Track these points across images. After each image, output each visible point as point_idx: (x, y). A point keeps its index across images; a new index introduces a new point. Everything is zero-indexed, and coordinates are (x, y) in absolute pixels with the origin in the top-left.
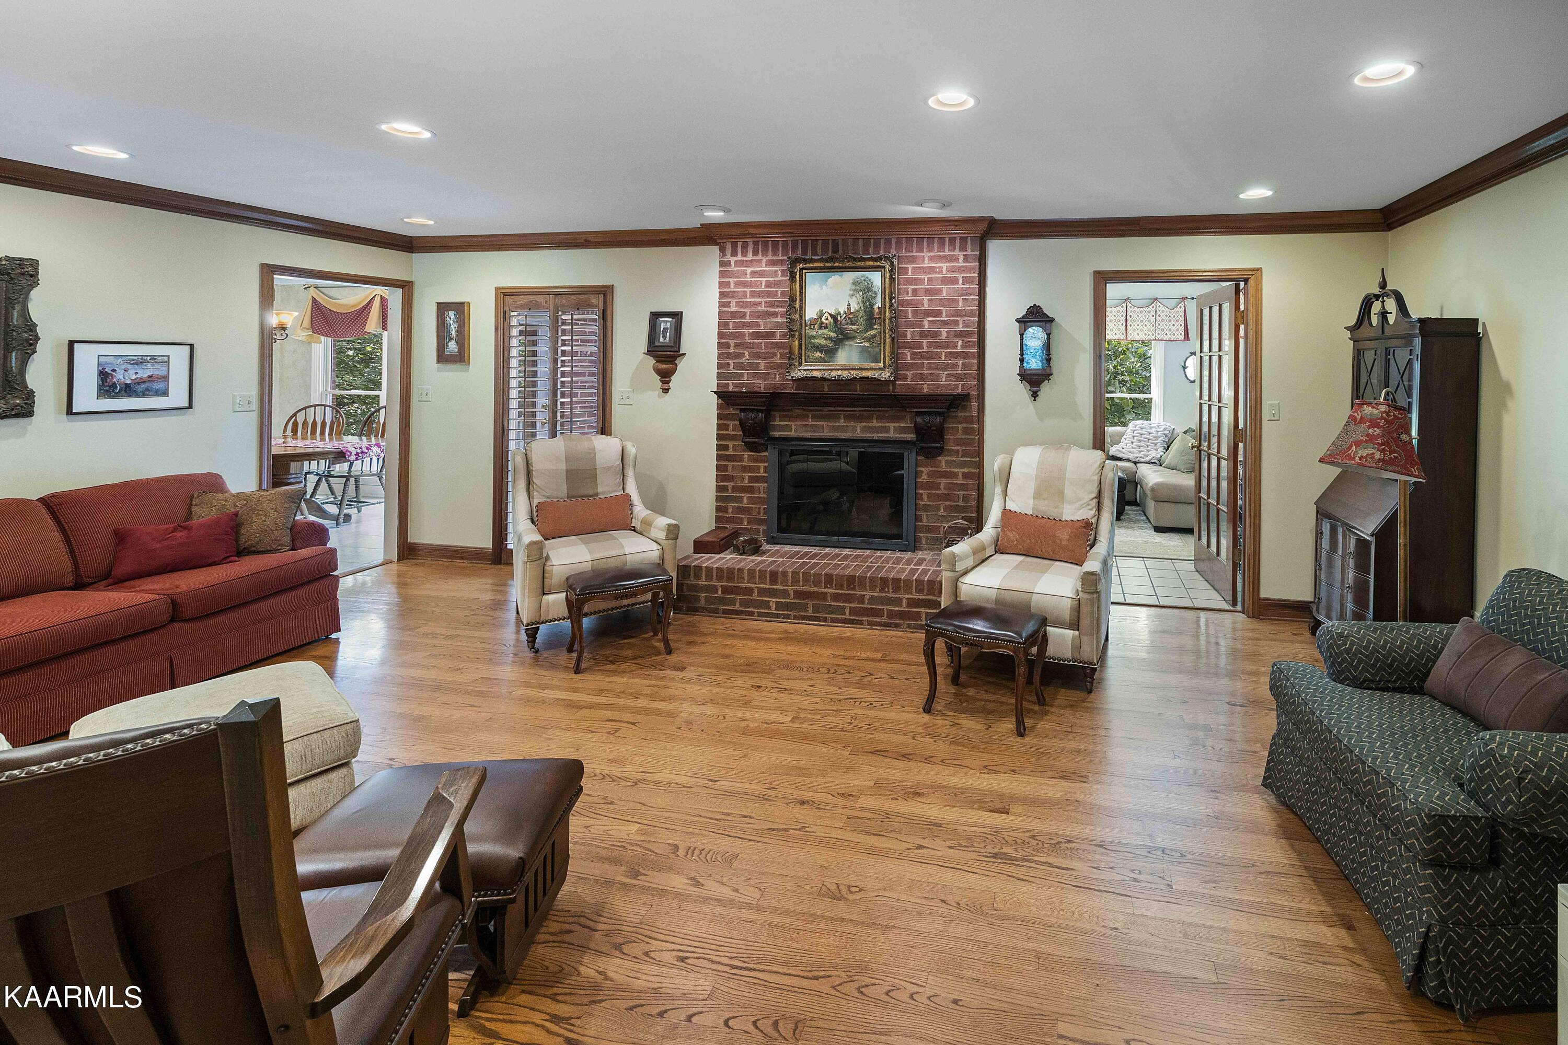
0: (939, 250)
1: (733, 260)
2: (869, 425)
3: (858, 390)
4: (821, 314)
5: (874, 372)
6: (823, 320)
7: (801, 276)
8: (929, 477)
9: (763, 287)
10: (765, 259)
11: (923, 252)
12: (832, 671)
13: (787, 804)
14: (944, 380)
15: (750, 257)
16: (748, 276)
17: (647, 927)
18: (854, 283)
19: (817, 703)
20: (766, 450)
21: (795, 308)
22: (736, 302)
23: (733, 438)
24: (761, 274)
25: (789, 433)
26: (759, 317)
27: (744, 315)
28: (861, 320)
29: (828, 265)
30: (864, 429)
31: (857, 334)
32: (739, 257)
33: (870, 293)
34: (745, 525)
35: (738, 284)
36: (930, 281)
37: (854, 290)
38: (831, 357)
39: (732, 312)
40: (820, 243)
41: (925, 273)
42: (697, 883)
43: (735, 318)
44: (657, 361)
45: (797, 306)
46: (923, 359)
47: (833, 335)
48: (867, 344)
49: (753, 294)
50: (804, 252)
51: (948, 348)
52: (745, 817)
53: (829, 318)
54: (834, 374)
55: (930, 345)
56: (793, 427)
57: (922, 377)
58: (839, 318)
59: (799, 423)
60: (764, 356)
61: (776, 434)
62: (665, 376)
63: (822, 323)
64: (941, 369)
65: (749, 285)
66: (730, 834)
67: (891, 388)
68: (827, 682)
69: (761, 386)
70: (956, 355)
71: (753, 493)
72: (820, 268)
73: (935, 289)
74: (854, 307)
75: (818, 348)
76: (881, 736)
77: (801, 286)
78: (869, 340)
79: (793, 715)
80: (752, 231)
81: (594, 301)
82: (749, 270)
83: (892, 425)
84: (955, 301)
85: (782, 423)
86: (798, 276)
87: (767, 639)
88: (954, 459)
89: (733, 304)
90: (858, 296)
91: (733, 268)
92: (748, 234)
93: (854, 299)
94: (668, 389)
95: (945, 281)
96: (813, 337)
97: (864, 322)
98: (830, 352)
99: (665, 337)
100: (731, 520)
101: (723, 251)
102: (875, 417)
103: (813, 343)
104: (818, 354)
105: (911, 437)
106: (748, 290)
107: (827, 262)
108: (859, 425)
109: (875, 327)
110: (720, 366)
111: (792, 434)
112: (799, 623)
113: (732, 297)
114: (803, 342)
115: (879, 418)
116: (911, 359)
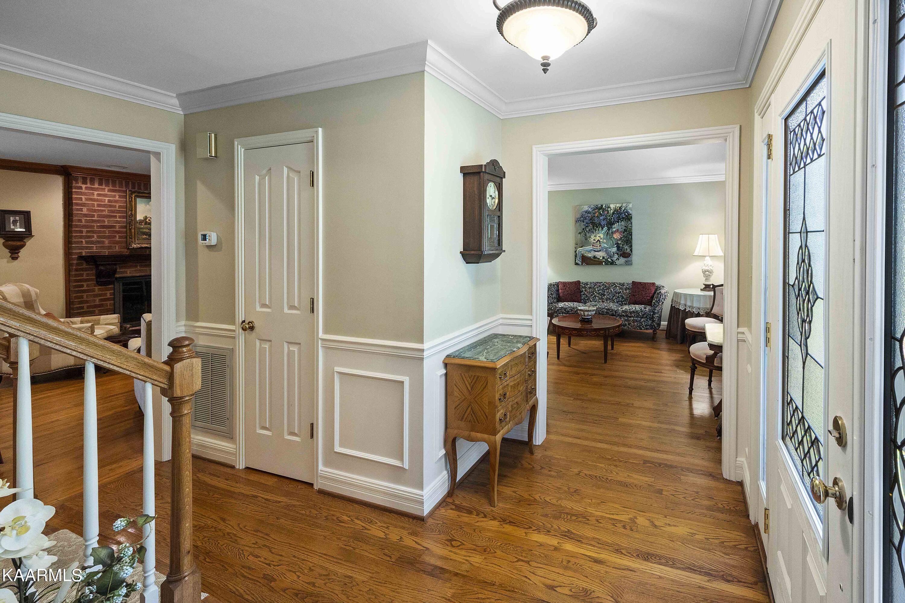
1: (84, 186)
4: (146, 218)
6: (147, 220)
7: (132, 199)
9: (106, 202)
10: (107, 189)
16: (95, 196)
20: (113, 284)
21: (132, 214)
24: (105, 195)
26: (103, 217)
27: (93, 216)
32: (89, 185)
35: (88, 199)
39: (85, 214)
44: (8, 241)
49: (99, 205)
60: (108, 237)
62: (16, 251)
63: (147, 222)
65: (96, 200)
71: (102, 307)
72: (146, 196)
75: (145, 234)
85: (122, 270)
89: (85, 210)
91: (84, 190)
94: (17, 257)
96: (141, 229)
99: (15, 225)
103: (141, 232)
106: (96, 203)
111: (128, 275)
113: (84, 206)
114: (135, 231)
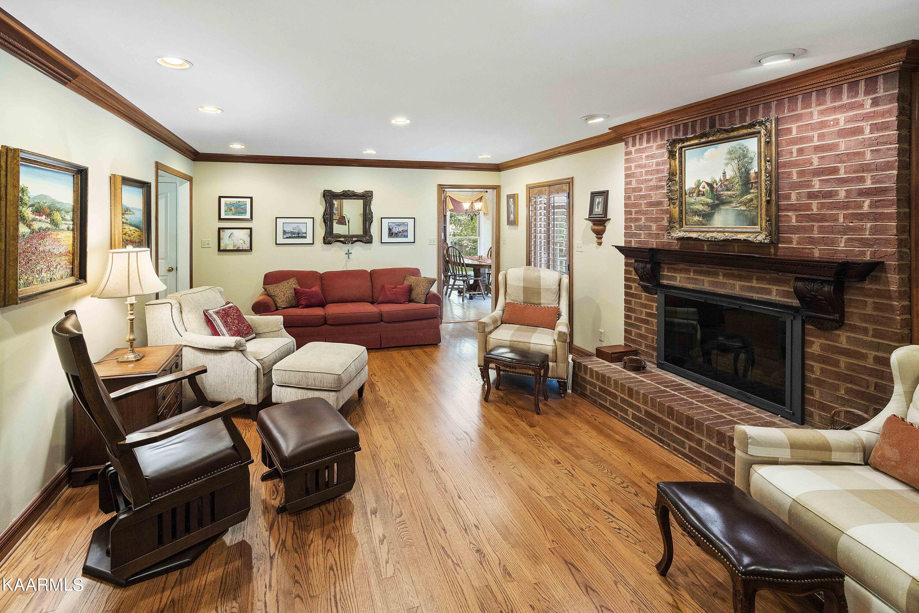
0: (834, 100)
1: (633, 149)
2: (749, 284)
3: (735, 251)
4: (699, 184)
5: (747, 235)
6: (701, 188)
7: (681, 154)
8: (822, 350)
9: (654, 166)
10: (655, 145)
11: (811, 107)
12: (625, 485)
13: (471, 543)
14: (843, 245)
15: (645, 145)
16: (644, 160)
17: (344, 540)
18: (730, 153)
19: (579, 498)
20: (656, 294)
21: (675, 180)
22: (636, 181)
23: (634, 281)
24: (652, 157)
25: (675, 283)
26: (651, 190)
27: (641, 190)
28: (737, 186)
29: (703, 140)
30: (742, 288)
31: (733, 199)
32: (638, 147)
33: (746, 160)
34: (643, 348)
35: (637, 167)
36: (821, 137)
37: (729, 159)
38: (708, 221)
39: (633, 188)
40: (699, 123)
41: (813, 129)
42: (381, 542)
43: (635, 192)
44: (594, 224)
45: (677, 179)
46: (813, 221)
47: (710, 201)
48: (743, 208)
49: (647, 173)
50: (685, 133)
51: (848, 208)
52: (444, 530)
53: (706, 186)
54: (708, 235)
55: (822, 206)
56: (678, 278)
57: (812, 241)
58: (715, 186)
59: (683, 275)
60: (656, 220)
61: (665, 282)
62: (599, 234)
63: (700, 191)
64: (839, 233)
65: (644, 166)
66: (426, 531)
67: (772, 250)
68: (607, 489)
69: (653, 243)
70: (862, 217)
71: (648, 325)
72: (696, 144)
73: (828, 145)
74: (730, 174)
75: (697, 213)
76: (591, 557)
77: (681, 162)
78: (745, 204)
79: (554, 495)
80: (643, 125)
81: (564, 188)
82: (644, 155)
83: (774, 288)
84: (861, 155)
85: (669, 274)
86: (677, 154)
87: (608, 436)
88: (860, 337)
89: (634, 182)
90: (733, 164)
91: (634, 155)
92: (641, 128)
93: (730, 167)
94: (601, 243)
95: (843, 133)
96: (692, 204)
97: (740, 188)
98: (708, 216)
99: (598, 208)
100: (633, 341)
101: (626, 144)
102: (755, 277)
103: (692, 209)
104: (696, 218)
105: (795, 302)
106: (643, 170)
107: (702, 138)
108: (738, 284)
109: (752, 191)
110: (626, 228)
111: (677, 283)
112: (647, 438)
113: (633, 177)
114: (684, 208)
115: (758, 279)
116: (797, 222)
